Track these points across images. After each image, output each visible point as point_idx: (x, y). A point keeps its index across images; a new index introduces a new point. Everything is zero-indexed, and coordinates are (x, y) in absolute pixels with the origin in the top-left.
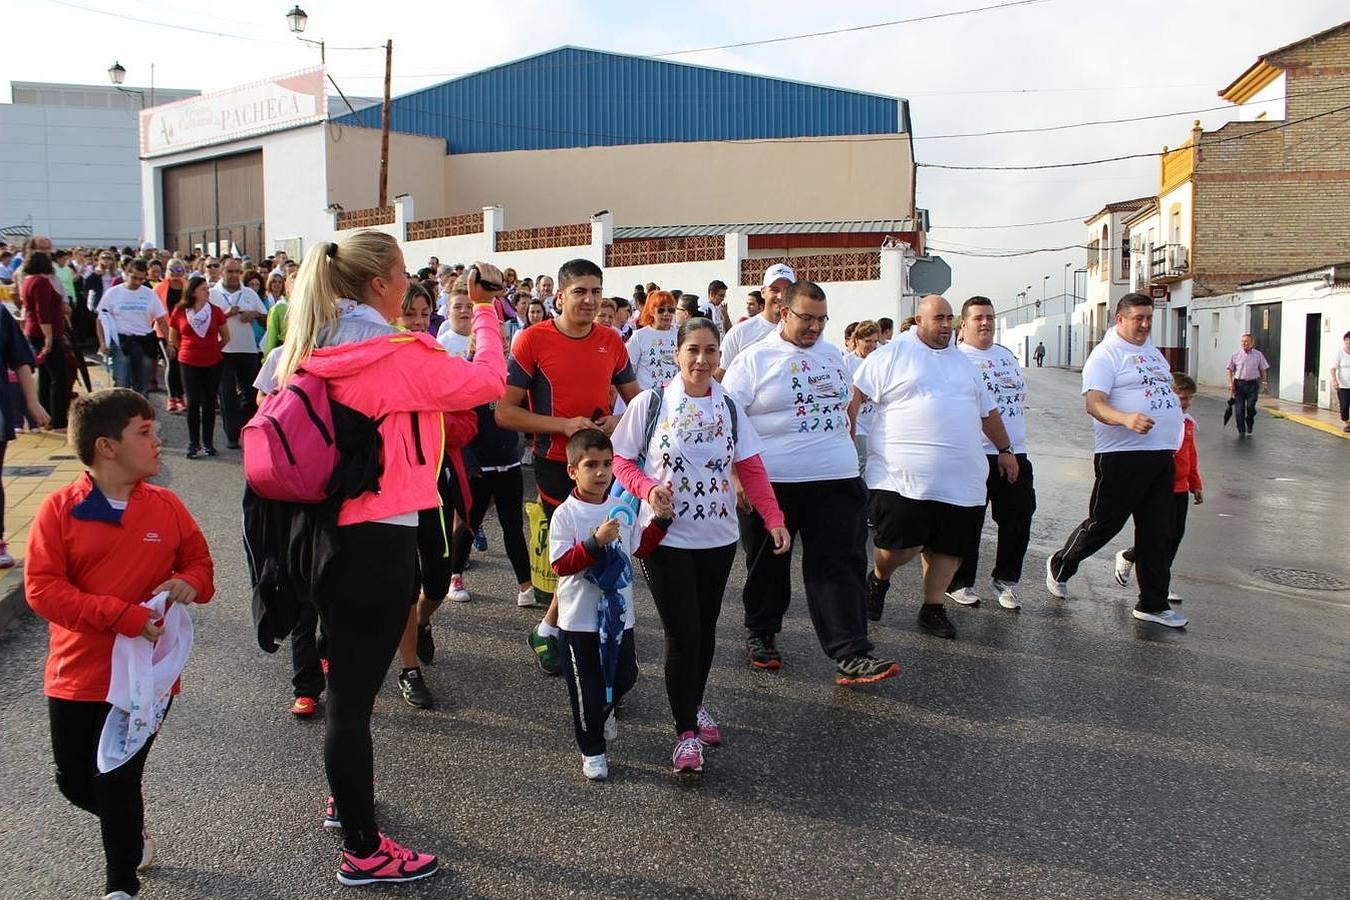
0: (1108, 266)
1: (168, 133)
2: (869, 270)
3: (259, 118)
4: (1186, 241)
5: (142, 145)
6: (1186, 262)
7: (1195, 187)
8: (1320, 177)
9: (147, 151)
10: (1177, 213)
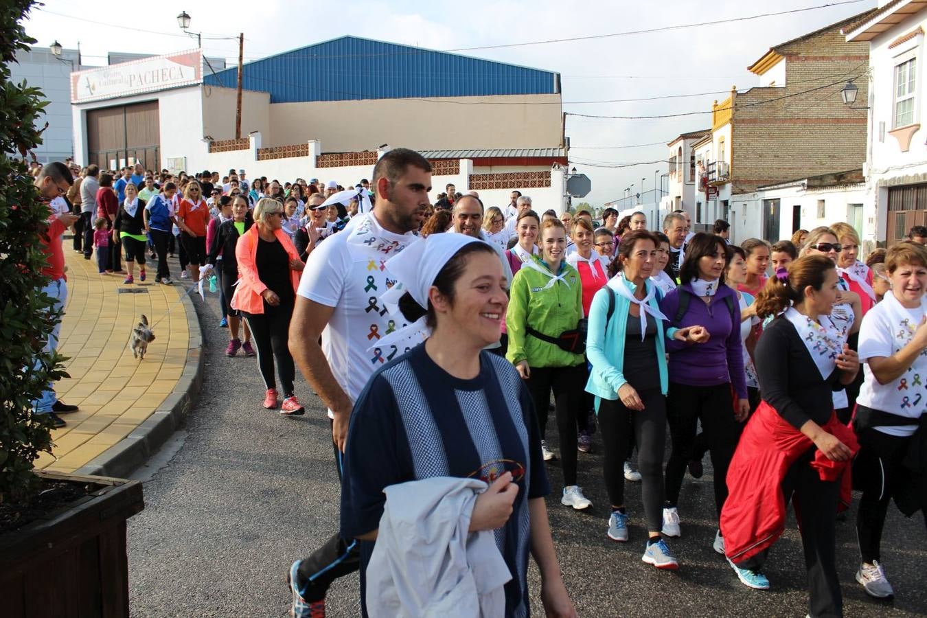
0: (682, 173)
1: (91, 88)
2: (544, 182)
3: (155, 80)
4: (728, 160)
5: (72, 95)
6: (728, 172)
7: (733, 127)
8: (806, 122)
9: (76, 98)
10: (723, 142)
